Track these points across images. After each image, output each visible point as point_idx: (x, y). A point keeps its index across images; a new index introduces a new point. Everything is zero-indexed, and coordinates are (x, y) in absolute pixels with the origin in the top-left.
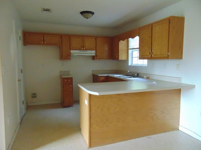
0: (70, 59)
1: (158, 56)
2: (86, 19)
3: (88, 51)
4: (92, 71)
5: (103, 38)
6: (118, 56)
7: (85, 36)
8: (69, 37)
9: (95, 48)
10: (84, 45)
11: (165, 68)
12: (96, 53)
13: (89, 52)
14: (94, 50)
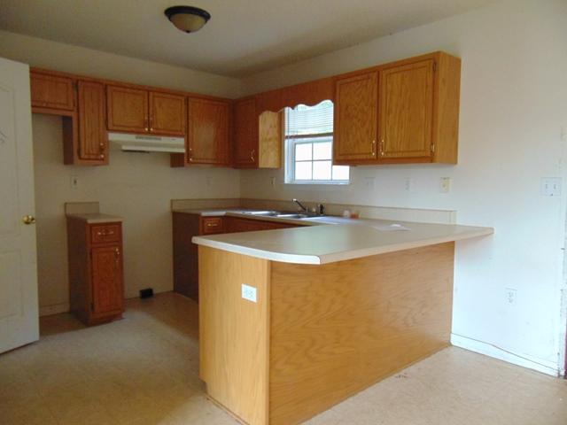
0: (104, 161)
1: (400, 155)
2: (185, 34)
3: (163, 138)
4: (172, 201)
5: (206, 101)
6: (256, 155)
7: (154, 91)
8: (105, 88)
9: (184, 129)
10: (151, 119)
11: (407, 189)
12: (187, 145)
13: (165, 140)
14: (181, 136)
